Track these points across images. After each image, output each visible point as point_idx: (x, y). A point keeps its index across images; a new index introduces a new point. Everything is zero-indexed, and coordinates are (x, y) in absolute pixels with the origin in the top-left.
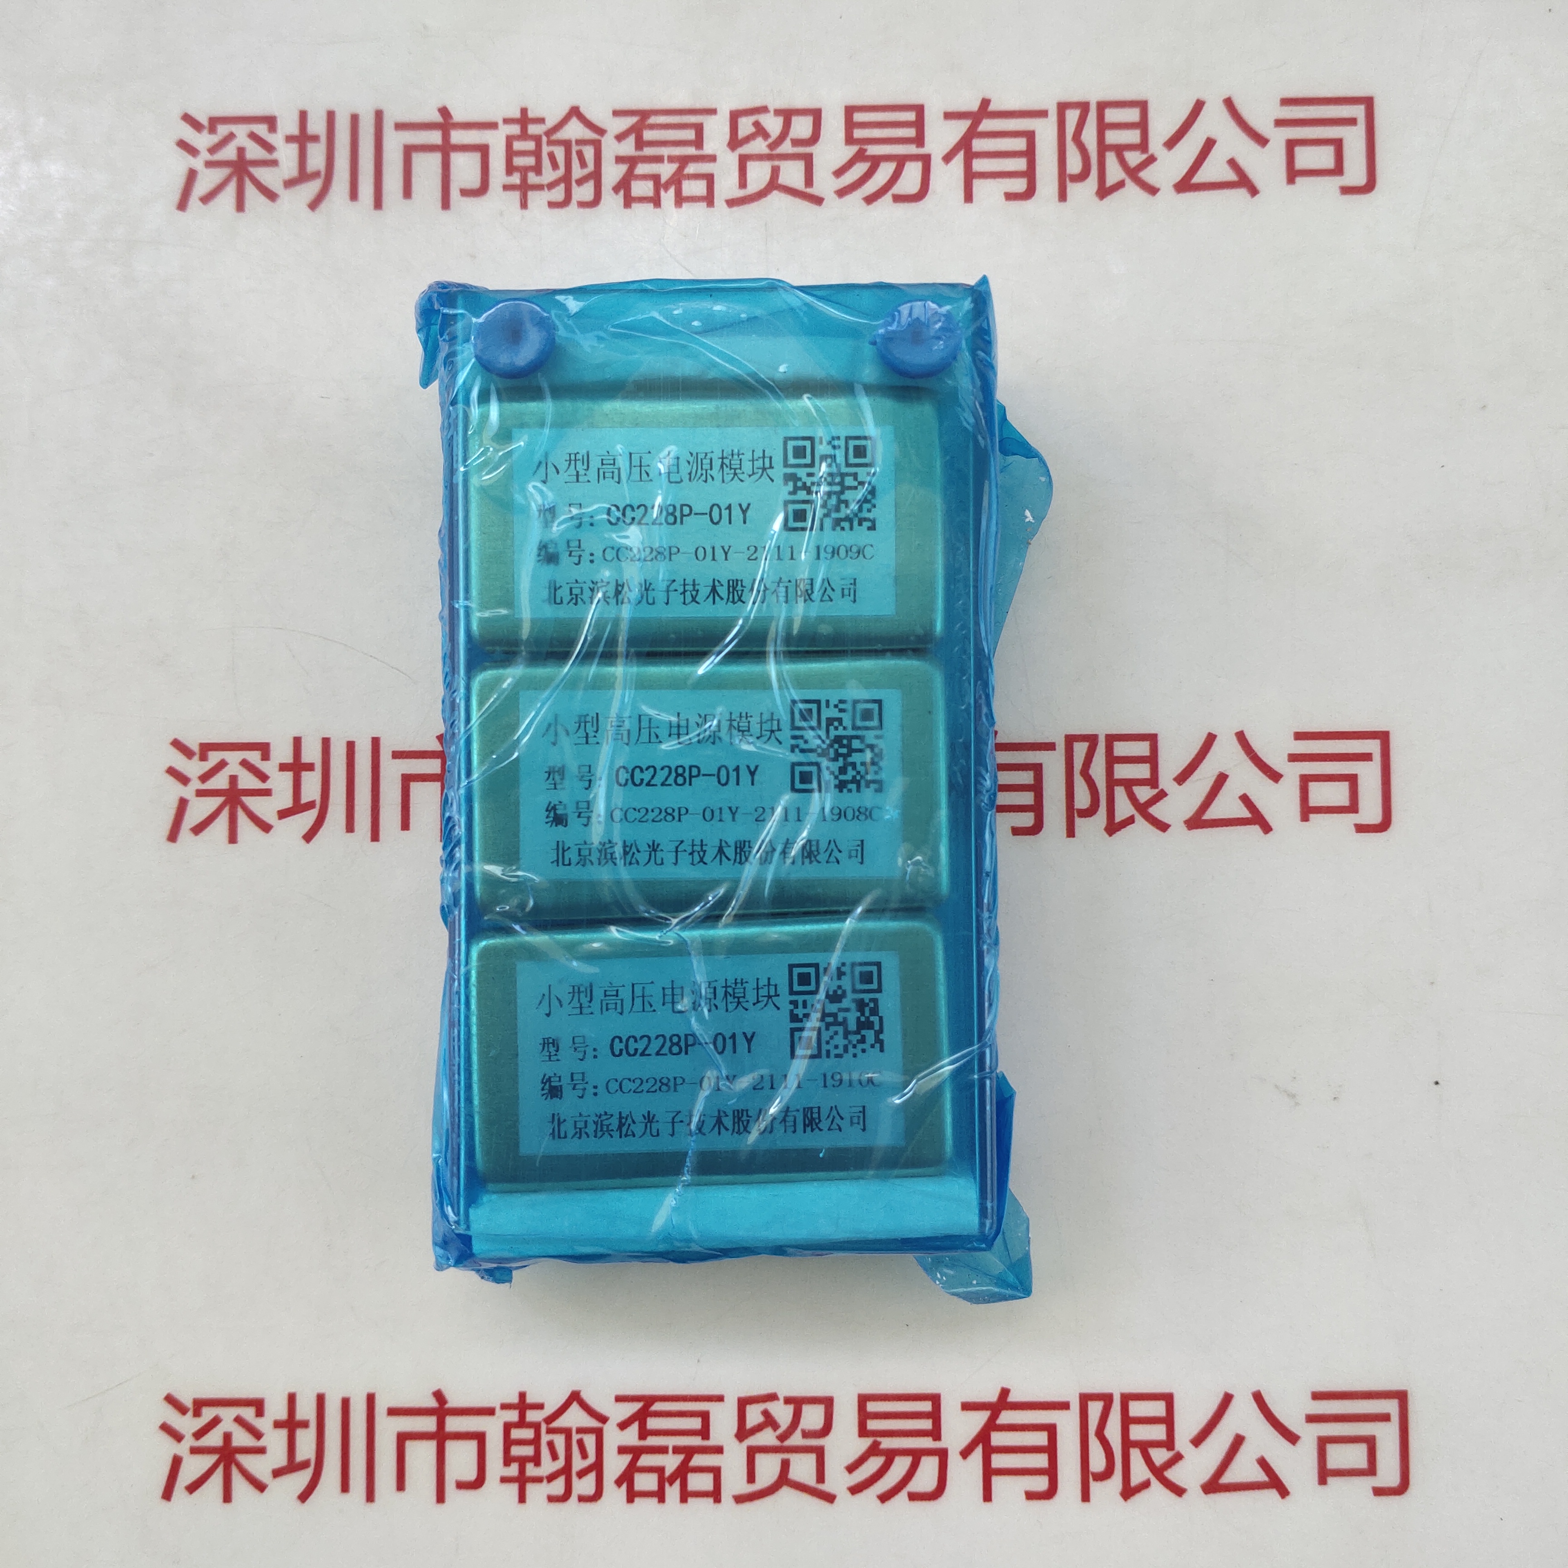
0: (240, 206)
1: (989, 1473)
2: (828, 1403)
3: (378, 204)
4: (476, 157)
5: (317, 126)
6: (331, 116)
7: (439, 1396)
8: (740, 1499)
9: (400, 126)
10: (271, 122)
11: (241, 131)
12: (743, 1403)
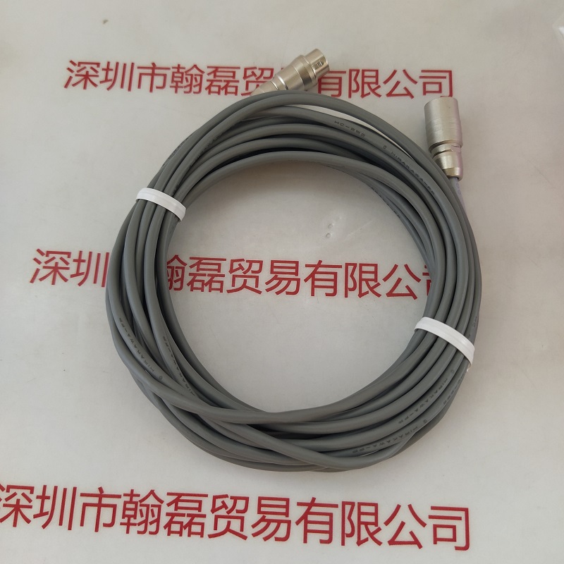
0: (85, 88)
1: (306, 531)
2: (247, 499)
3: (129, 89)
4: (162, 78)
5: (113, 66)
6: (117, 64)
7: (101, 489)
8: (211, 536)
9: (139, 68)
10: (98, 64)
11: (88, 67)
12: (215, 498)
